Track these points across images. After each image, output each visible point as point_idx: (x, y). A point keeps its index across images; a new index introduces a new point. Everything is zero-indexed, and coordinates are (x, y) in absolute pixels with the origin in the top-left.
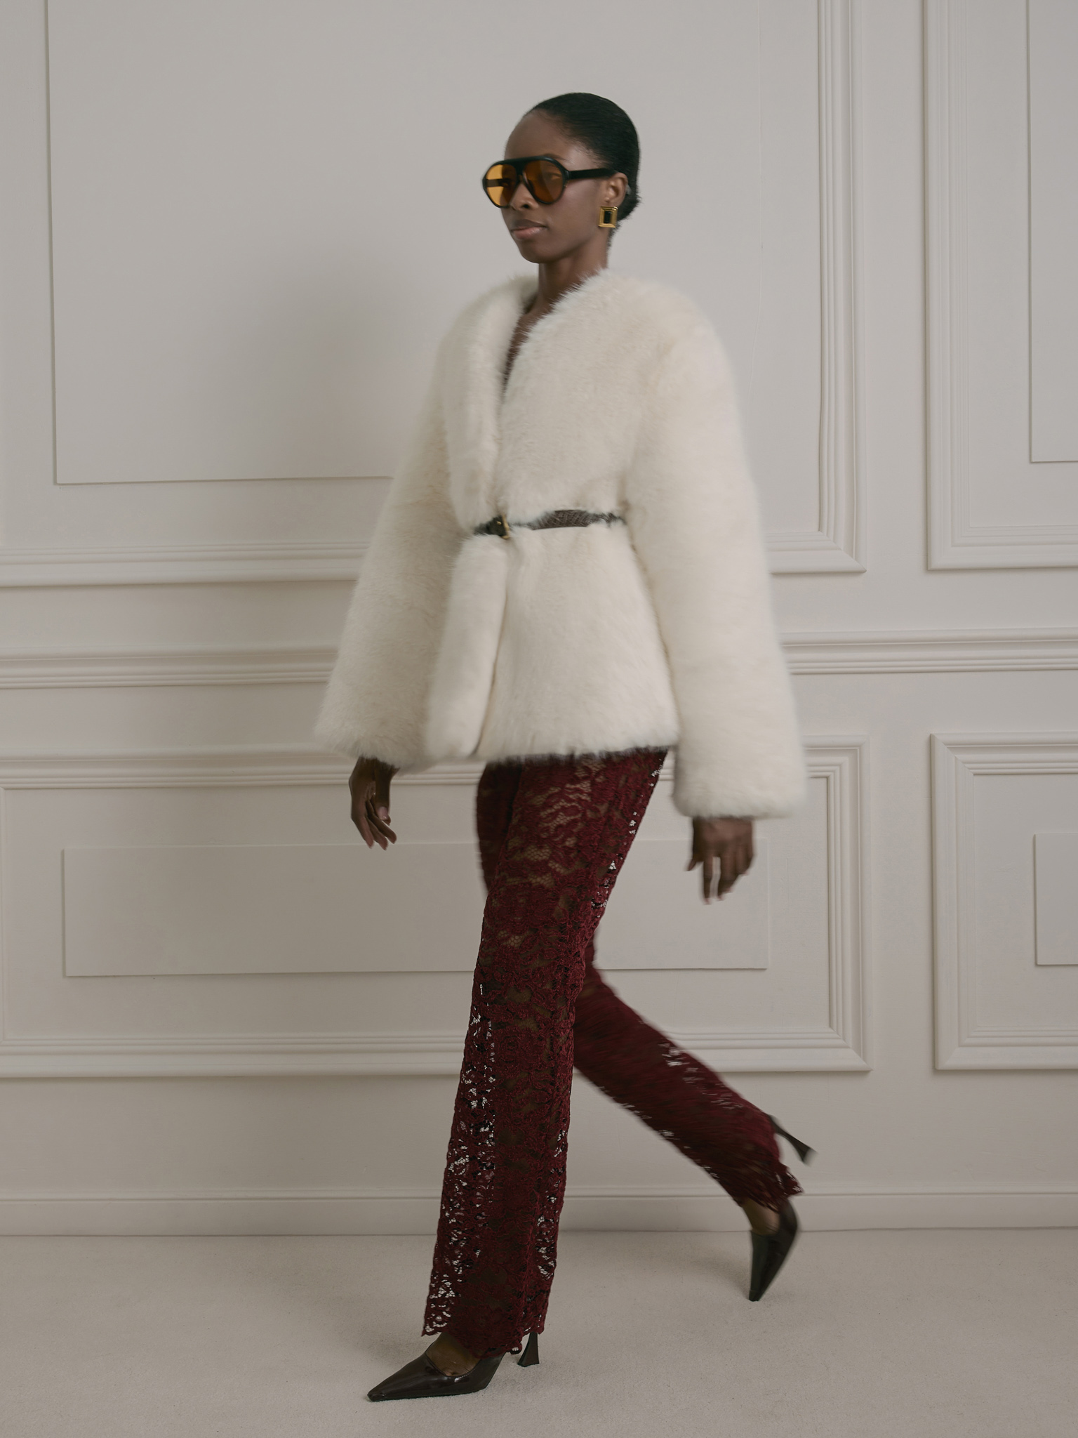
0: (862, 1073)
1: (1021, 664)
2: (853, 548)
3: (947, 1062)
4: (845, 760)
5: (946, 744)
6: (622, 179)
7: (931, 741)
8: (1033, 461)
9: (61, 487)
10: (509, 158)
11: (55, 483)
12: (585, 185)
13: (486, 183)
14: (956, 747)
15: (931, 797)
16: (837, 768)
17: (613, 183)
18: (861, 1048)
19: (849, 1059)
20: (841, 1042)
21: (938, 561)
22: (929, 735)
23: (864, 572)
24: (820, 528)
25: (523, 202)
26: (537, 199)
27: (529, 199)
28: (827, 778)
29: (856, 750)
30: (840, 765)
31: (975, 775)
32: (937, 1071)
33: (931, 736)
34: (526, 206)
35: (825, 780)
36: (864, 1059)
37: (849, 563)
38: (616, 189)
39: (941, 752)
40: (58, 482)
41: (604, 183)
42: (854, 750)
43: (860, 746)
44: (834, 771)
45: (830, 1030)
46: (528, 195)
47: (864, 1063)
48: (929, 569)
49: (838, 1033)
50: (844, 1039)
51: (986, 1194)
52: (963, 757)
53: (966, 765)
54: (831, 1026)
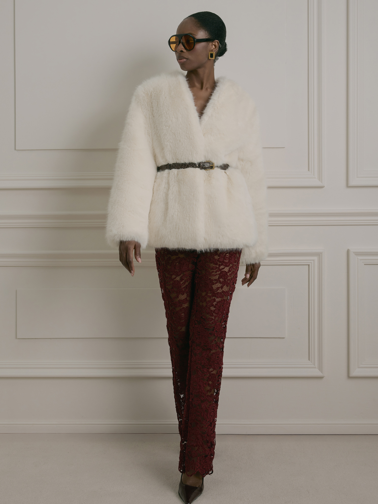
0: (321, 378)
2: (320, 177)
3: (353, 374)
4: (316, 258)
5: (354, 253)
6: (218, 42)
7: (348, 251)
9: (18, 151)
10: (177, 34)
11: (15, 149)
12: (203, 44)
13: (170, 43)
14: (358, 254)
15: (348, 273)
16: (313, 261)
17: (214, 43)
18: (320, 368)
19: (316, 372)
20: (313, 366)
21: (351, 183)
22: (347, 249)
23: (324, 187)
24: (309, 170)
25: (181, 50)
26: (186, 48)
27: (183, 49)
28: (309, 265)
29: (320, 254)
30: (314, 260)
31: (365, 264)
32: (349, 377)
34: (182, 51)
35: (308, 266)
36: (322, 372)
37: (319, 184)
38: (215, 46)
39: (352, 255)
41: (211, 44)
42: (319, 255)
43: (321, 253)
44: (311, 263)
45: (309, 361)
46: (183, 47)
47: (322, 374)
48: (348, 186)
49: (312, 363)
50: (314, 365)
52: (360, 258)
53: (362, 261)
54: (309, 360)
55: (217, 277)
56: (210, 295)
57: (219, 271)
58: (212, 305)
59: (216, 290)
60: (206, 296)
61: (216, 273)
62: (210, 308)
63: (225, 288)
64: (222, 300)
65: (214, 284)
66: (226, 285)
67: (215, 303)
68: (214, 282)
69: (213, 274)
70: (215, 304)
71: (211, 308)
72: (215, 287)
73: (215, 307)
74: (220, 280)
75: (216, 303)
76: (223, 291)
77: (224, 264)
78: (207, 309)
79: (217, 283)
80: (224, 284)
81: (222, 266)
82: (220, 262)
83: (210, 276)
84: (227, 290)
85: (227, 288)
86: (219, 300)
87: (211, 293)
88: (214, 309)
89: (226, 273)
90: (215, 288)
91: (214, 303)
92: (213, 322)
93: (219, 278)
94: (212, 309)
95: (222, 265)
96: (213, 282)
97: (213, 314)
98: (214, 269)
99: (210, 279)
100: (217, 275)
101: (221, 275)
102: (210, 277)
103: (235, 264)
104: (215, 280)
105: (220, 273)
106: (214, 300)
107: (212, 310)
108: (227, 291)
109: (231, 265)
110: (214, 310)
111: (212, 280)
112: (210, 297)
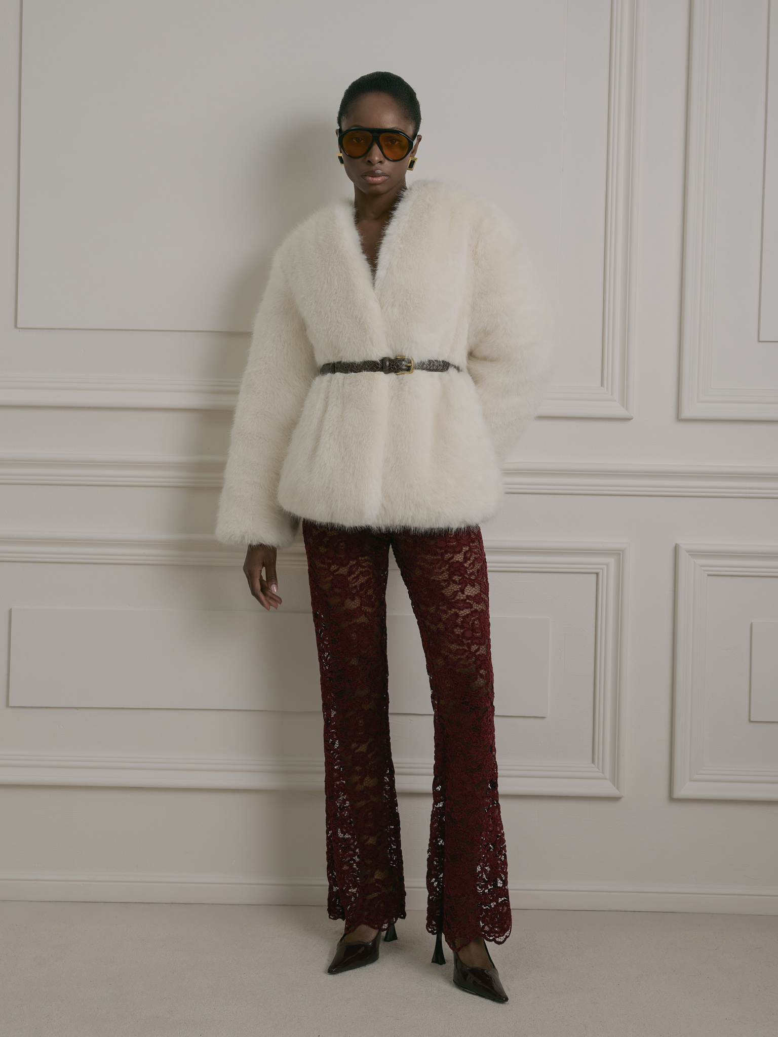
0: (616, 799)
1: (746, 493)
2: (624, 400)
3: (680, 792)
4: (611, 561)
5: (687, 552)
7: (676, 548)
8: (761, 340)
9: (20, 330)
11: (16, 326)
14: (696, 554)
15: (675, 591)
16: (605, 567)
18: (615, 779)
19: (606, 788)
20: (601, 775)
21: (686, 413)
23: (632, 419)
24: (602, 385)
28: (597, 574)
29: (620, 553)
30: (607, 565)
31: (708, 575)
32: (672, 799)
33: (676, 544)
34: (380, 162)
35: (595, 575)
36: (618, 788)
37: (621, 412)
39: (683, 557)
40: (18, 326)
42: (618, 554)
43: (623, 551)
44: (602, 569)
45: (593, 766)
47: (617, 791)
48: (679, 419)
49: (598, 768)
50: (603, 772)
51: (706, 894)
52: (700, 561)
53: (702, 568)
54: (593, 762)
55: (446, 576)
56: (444, 608)
57: (445, 566)
58: (457, 625)
59: (451, 596)
60: (438, 613)
61: (441, 570)
62: (453, 632)
63: (470, 591)
64: (472, 612)
65: (443, 588)
66: (470, 584)
67: (459, 620)
68: (442, 584)
69: (437, 572)
70: (460, 622)
71: (455, 630)
72: (448, 592)
73: (462, 627)
74: (454, 579)
75: (462, 620)
76: (467, 596)
77: (450, 550)
78: (450, 634)
79: (449, 586)
80: (464, 583)
81: (447, 554)
82: (441, 548)
83: (432, 576)
84: (476, 593)
85: (474, 589)
86: (465, 614)
87: (444, 605)
88: (462, 631)
89: (461, 564)
90: (449, 594)
91: (457, 621)
92: (467, 656)
93: (450, 576)
94: (457, 633)
95: (446, 552)
96: (441, 586)
97: (463, 641)
98: (434, 563)
99: (434, 580)
100: (443, 572)
101: (452, 569)
102: (432, 578)
103: (474, 545)
104: (445, 581)
105: (449, 567)
106: (457, 615)
107: (458, 635)
108: (476, 595)
109: (465, 549)
110: (463, 633)
111: (439, 581)
112: (446, 612)
